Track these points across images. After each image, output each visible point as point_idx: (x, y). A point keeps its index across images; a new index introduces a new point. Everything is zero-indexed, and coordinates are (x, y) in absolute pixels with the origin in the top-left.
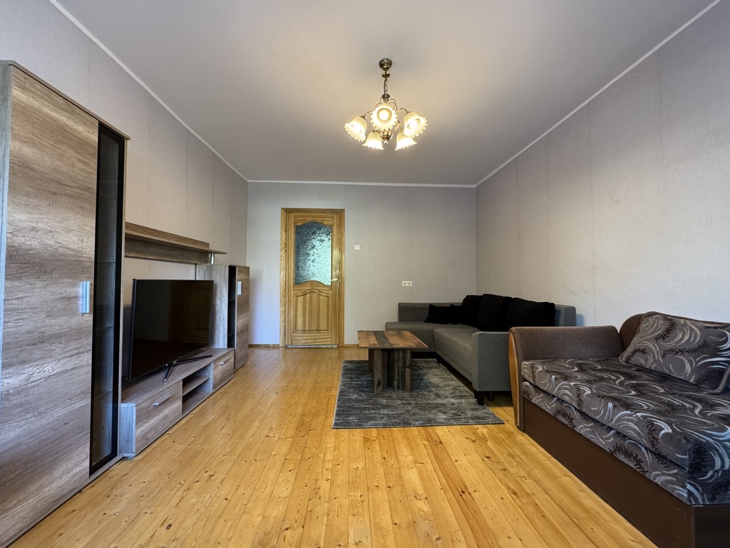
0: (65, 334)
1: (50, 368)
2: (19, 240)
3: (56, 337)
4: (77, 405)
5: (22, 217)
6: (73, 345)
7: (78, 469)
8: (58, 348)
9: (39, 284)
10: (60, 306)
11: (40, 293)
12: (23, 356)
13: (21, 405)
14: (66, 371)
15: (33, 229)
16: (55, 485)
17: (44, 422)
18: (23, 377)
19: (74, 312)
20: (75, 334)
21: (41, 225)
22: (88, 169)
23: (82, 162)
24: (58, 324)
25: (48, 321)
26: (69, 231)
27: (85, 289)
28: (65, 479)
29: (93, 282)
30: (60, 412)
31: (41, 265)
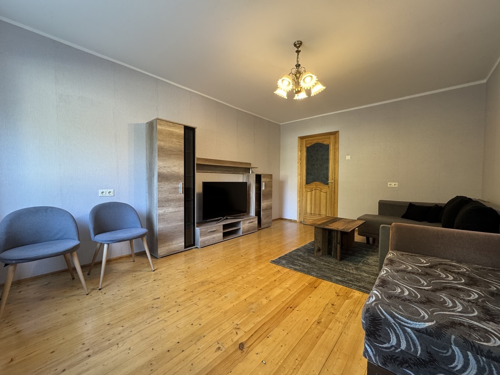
0: (175, 200)
1: (171, 210)
2: (161, 171)
3: (172, 200)
4: (180, 224)
5: (161, 163)
6: (177, 204)
7: (180, 244)
8: (173, 204)
9: (167, 183)
10: (173, 191)
11: (167, 186)
12: (163, 205)
13: (163, 219)
14: (176, 212)
15: (165, 167)
16: (173, 246)
17: (169, 226)
18: (163, 211)
19: (178, 193)
20: (179, 200)
21: (166, 165)
22: (180, 144)
23: (179, 142)
24: (172, 196)
25: (170, 195)
26: (175, 166)
27: (181, 185)
28: (176, 246)
29: (183, 183)
30: (174, 224)
31: (167, 178)
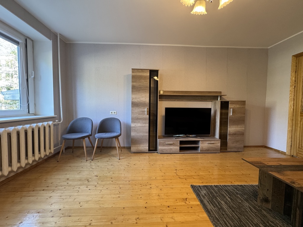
1: (139, 125)
2: (133, 100)
4: (145, 134)
5: (134, 96)
7: (145, 148)
8: (141, 121)
9: (137, 108)
10: (141, 113)
12: (135, 121)
14: (143, 126)
17: (138, 134)
18: (135, 125)
20: (144, 119)
24: (141, 116)
26: (143, 97)
27: (146, 110)
29: (148, 108)
30: (142, 134)
31: (137, 105)
